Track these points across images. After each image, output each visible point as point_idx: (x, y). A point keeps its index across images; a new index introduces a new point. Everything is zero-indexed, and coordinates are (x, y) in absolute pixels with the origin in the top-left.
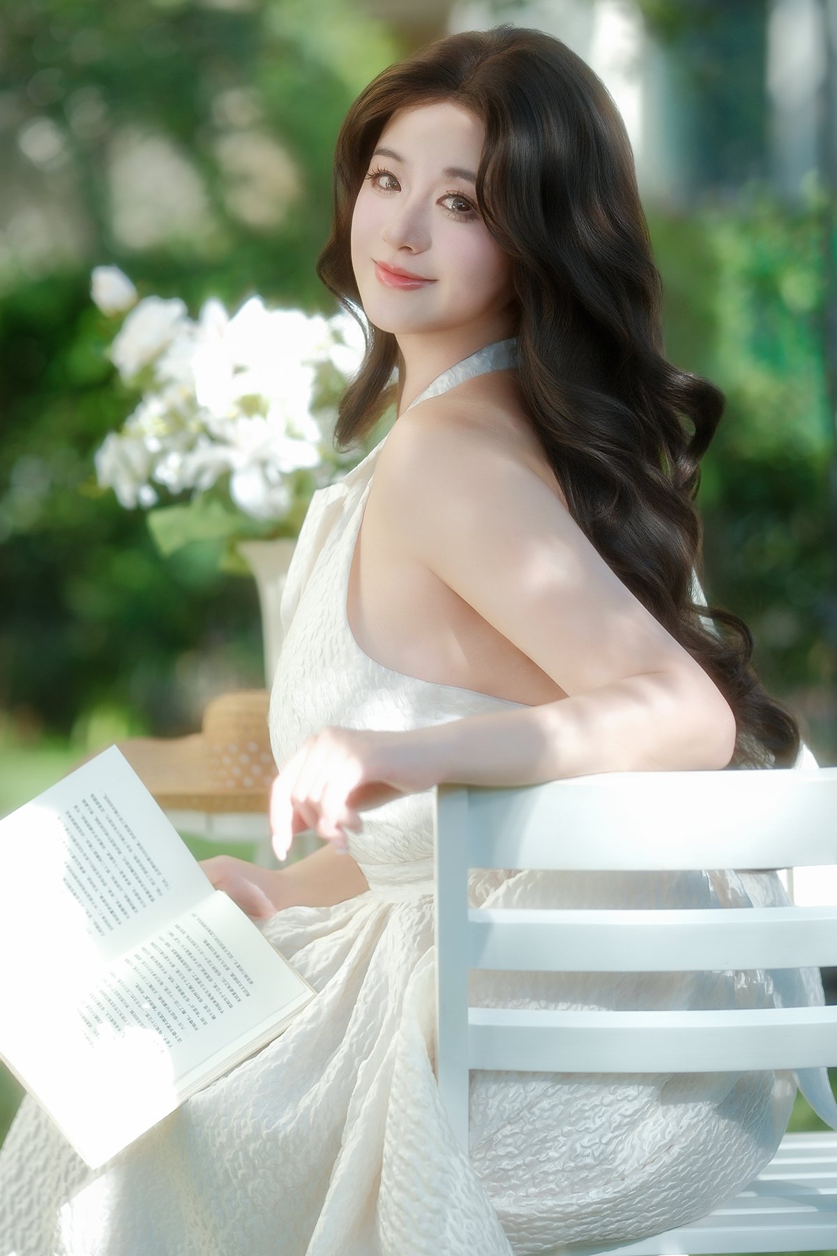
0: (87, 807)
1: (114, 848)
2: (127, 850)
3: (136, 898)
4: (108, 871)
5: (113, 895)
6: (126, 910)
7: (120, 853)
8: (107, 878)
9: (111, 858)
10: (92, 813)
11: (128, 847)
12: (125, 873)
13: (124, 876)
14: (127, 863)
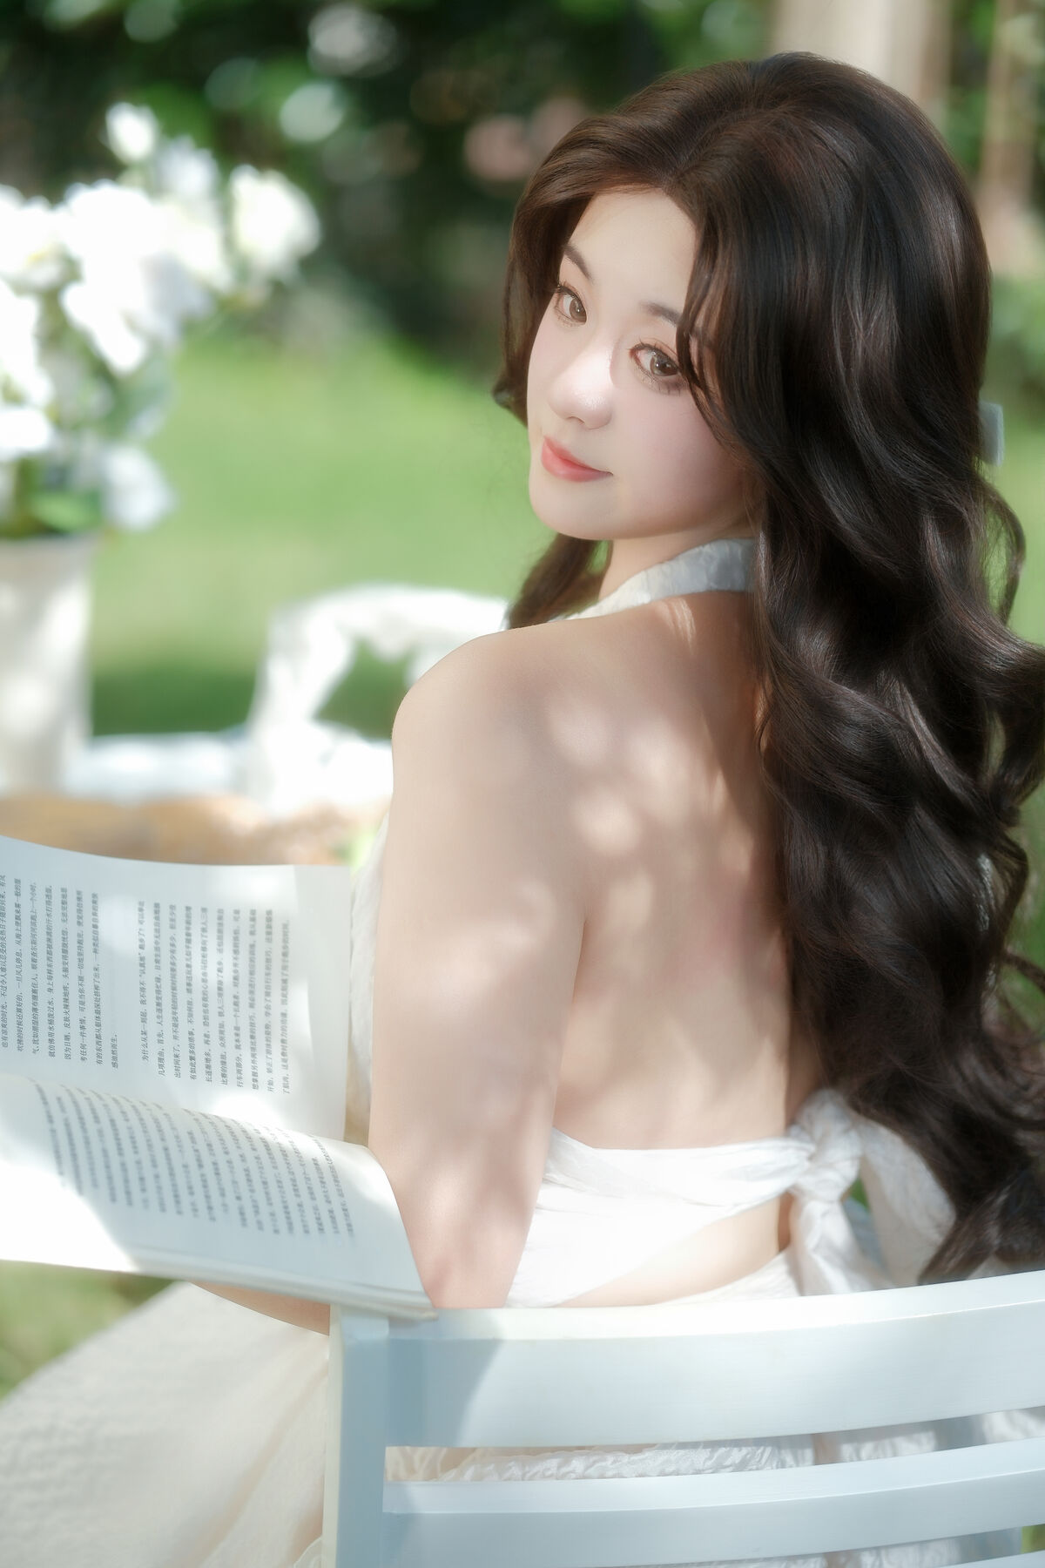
0: (252, 923)
1: (248, 996)
2: (264, 1010)
3: (235, 1068)
4: (221, 1014)
5: (207, 1042)
6: (213, 1069)
7: (252, 1006)
8: (214, 1020)
9: (236, 1004)
10: (252, 933)
11: (268, 1007)
12: (241, 1032)
13: (237, 1035)
14: (252, 1025)
